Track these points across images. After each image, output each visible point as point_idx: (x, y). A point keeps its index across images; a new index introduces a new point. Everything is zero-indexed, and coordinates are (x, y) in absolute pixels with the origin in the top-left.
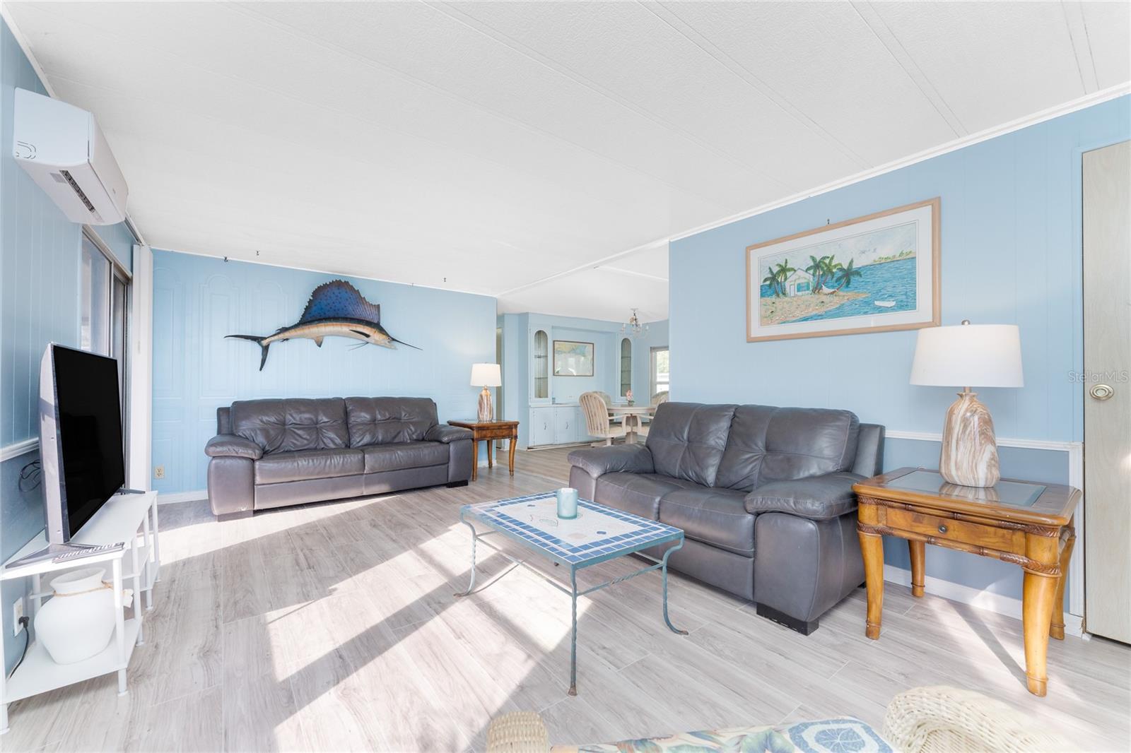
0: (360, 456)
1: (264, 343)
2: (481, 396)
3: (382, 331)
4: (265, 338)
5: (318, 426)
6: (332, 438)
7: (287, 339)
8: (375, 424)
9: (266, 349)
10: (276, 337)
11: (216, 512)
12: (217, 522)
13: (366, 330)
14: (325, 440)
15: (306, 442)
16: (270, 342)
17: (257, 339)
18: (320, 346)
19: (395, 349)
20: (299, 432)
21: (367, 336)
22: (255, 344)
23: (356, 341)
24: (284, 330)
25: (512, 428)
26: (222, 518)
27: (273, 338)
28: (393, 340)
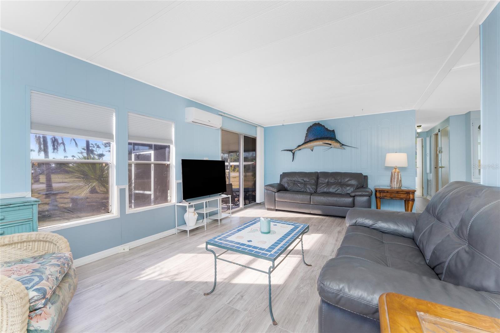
0: (309, 196)
1: (293, 151)
2: (392, 172)
3: (338, 141)
4: (293, 150)
5: (306, 183)
6: (310, 189)
7: (300, 150)
8: (328, 184)
9: (294, 154)
10: (296, 149)
11: (266, 207)
12: (267, 210)
13: (329, 142)
14: (307, 188)
15: (300, 188)
16: (295, 151)
17: (291, 151)
18: (312, 151)
19: (344, 149)
20: (299, 185)
21: (330, 145)
22: (290, 152)
23: (327, 147)
24: (299, 146)
25: (410, 194)
26: (268, 209)
27: (295, 150)
28: (343, 145)
